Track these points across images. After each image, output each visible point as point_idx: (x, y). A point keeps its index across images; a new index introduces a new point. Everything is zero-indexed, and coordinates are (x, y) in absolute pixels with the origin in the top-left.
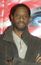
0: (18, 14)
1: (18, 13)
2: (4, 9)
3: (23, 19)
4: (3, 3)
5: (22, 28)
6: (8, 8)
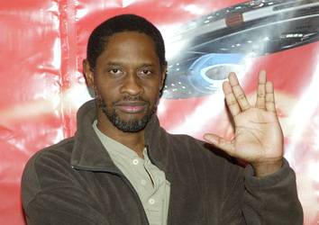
0: (114, 64)
1: (115, 60)
2: (63, 37)
3: (139, 83)
4: (55, 13)
5: (137, 122)
6: (79, 32)
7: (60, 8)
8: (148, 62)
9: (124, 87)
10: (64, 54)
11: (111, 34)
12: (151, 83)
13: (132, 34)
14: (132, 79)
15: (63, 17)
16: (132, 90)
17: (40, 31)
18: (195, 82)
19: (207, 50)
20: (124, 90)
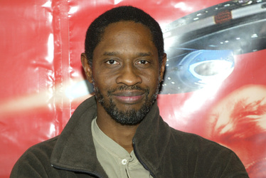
1: (110, 51)
2: (56, 33)
4: (48, 10)
6: (71, 28)
7: (53, 4)
8: (145, 51)
9: (121, 77)
10: (57, 49)
11: (107, 24)
12: (149, 72)
13: (128, 23)
14: (128, 69)
15: (56, 13)
16: (129, 81)
17: (33, 26)
18: (184, 78)
19: (196, 47)
20: (120, 81)
